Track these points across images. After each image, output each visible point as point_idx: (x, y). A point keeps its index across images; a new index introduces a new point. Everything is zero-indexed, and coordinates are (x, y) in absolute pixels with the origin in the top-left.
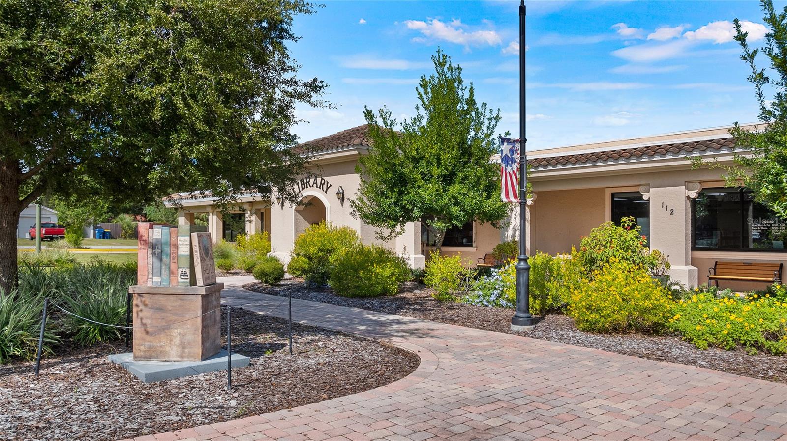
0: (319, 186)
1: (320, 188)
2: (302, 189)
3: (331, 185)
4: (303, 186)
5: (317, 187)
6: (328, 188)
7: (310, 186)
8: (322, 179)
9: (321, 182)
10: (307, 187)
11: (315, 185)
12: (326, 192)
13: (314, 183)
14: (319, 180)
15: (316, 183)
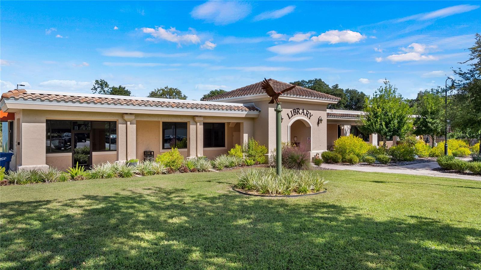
0: (305, 114)
1: (306, 116)
2: (294, 115)
3: (312, 115)
4: (295, 113)
5: (304, 115)
6: (310, 116)
7: (300, 114)
8: (307, 111)
9: (307, 112)
10: (298, 114)
11: (303, 114)
12: (309, 118)
13: (302, 112)
14: (305, 111)
15: (304, 113)
